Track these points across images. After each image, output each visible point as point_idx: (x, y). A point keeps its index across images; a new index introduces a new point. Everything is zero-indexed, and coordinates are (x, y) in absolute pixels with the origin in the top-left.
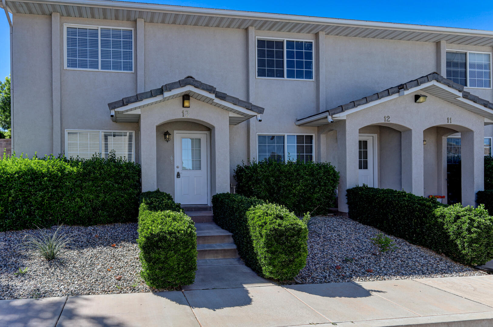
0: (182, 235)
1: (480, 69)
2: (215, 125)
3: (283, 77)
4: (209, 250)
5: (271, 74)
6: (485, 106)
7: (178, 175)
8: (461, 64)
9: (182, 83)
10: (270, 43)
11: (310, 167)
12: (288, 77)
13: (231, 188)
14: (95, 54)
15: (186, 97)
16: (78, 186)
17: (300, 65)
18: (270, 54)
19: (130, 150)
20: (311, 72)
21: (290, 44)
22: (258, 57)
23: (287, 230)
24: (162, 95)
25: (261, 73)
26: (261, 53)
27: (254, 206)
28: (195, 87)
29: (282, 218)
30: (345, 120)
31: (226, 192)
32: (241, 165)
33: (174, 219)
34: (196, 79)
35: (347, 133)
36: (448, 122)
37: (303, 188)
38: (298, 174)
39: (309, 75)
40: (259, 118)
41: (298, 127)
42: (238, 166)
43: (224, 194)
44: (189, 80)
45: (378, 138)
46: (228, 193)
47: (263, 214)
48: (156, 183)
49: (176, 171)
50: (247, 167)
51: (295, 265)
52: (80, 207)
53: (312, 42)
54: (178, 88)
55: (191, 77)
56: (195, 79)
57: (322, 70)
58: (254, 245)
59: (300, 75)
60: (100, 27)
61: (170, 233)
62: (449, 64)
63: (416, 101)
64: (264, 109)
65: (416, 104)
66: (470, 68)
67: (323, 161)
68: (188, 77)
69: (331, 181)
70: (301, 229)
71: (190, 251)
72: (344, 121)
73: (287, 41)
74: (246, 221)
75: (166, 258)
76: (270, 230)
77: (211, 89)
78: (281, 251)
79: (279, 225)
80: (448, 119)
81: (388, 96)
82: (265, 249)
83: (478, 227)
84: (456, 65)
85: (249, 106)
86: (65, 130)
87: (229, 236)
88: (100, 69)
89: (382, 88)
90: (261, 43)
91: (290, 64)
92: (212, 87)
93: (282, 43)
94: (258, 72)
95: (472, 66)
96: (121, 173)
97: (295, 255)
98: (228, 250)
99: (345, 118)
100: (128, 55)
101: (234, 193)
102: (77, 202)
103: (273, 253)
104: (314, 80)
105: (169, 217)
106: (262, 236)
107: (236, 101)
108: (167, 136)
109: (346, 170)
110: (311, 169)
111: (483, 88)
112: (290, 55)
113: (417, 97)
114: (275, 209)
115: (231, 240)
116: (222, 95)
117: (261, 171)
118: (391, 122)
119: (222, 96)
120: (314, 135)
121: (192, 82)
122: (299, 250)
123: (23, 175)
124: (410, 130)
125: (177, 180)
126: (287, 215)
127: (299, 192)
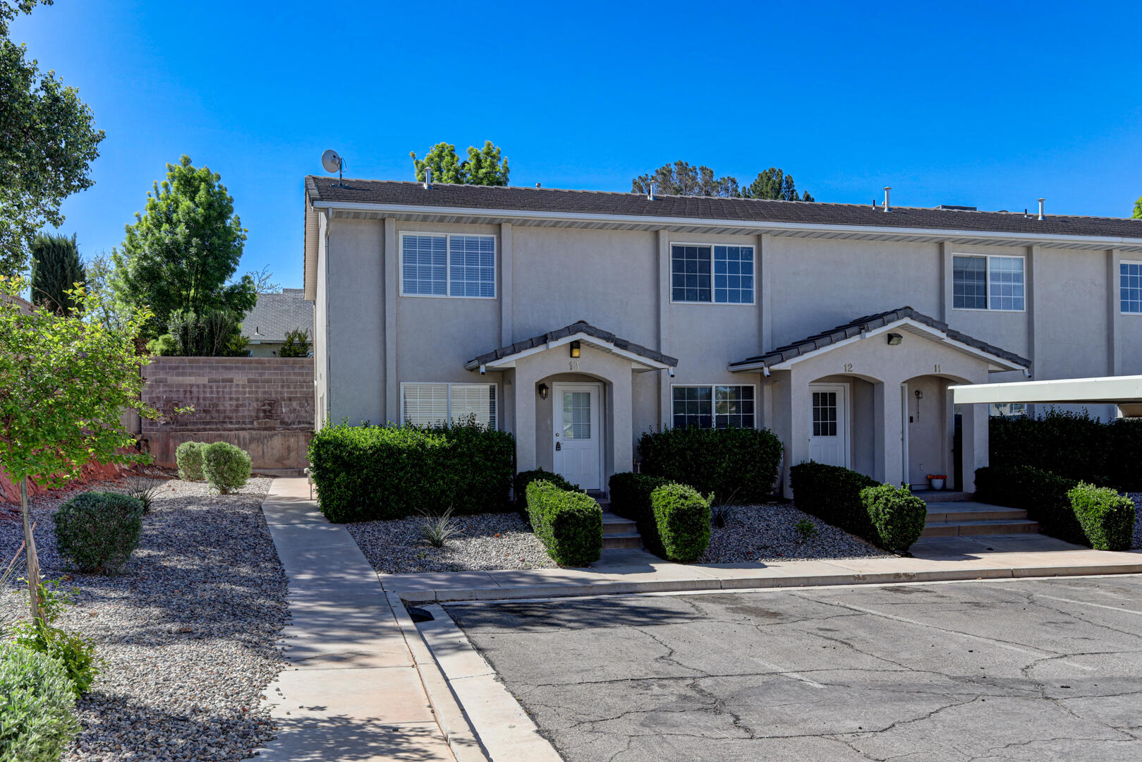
0: (589, 512)
1: (1007, 281)
2: (613, 381)
3: (710, 301)
4: (610, 539)
5: (692, 297)
6: (983, 349)
7: (558, 447)
8: (978, 273)
9: (571, 330)
10: (691, 251)
11: (741, 437)
12: (717, 301)
13: (635, 466)
14: (442, 273)
15: (575, 345)
16: (439, 465)
17: (734, 282)
18: (691, 266)
19: (492, 410)
20: (751, 292)
21: (720, 251)
22: (674, 286)
23: (690, 509)
24: (544, 345)
25: (678, 295)
26: (677, 266)
27: (659, 487)
28: (589, 335)
29: (686, 498)
30: (790, 370)
31: (627, 472)
32: (648, 433)
33: (580, 499)
34: (590, 325)
35: (793, 388)
36: (936, 371)
37: (731, 465)
38: (724, 447)
39: (747, 297)
40: (672, 373)
41: (731, 374)
42: (644, 434)
43: (624, 474)
44: (581, 326)
45: (850, 389)
46: (630, 474)
47: (668, 494)
48: (535, 460)
49: (556, 440)
50: (656, 436)
51: (698, 545)
52: (443, 492)
53: (752, 248)
54: (567, 336)
55: (584, 322)
56: (587, 324)
57: (766, 291)
58: (658, 527)
59: (734, 297)
60: (449, 235)
61: (579, 511)
62: (958, 274)
63: (889, 343)
64: (677, 360)
65: (890, 346)
66: (992, 280)
67: (768, 425)
68: (580, 322)
69: (770, 456)
70: (703, 508)
71: (596, 529)
72: (788, 372)
73: (715, 247)
74: (651, 502)
75: (575, 534)
76: (674, 509)
77: (608, 337)
78: (684, 529)
79: (682, 504)
80: (935, 366)
81: (844, 339)
82: (669, 528)
83: (891, 508)
84: (970, 275)
85: (658, 356)
86: (401, 383)
87: (631, 525)
88: (449, 296)
89: (857, 313)
90: (678, 251)
91: (720, 282)
92: (611, 334)
93: (709, 249)
94: (673, 294)
95: (996, 276)
96: (493, 446)
97: (698, 534)
98: (632, 539)
99: (789, 368)
100: (487, 274)
101: (639, 472)
102: (439, 485)
103: (675, 531)
104: (754, 304)
105: (574, 496)
106: (665, 516)
107: (641, 351)
108: (544, 391)
109: (791, 439)
110: (742, 439)
111: (1013, 311)
112: (720, 267)
113: (890, 337)
114: (680, 489)
115: (635, 529)
116: (624, 343)
117: (674, 442)
118: (854, 372)
119: (623, 345)
120: (755, 386)
121: (585, 328)
122: (701, 529)
123: (377, 450)
124: (881, 383)
125: (556, 454)
126: (692, 496)
127: (726, 471)
